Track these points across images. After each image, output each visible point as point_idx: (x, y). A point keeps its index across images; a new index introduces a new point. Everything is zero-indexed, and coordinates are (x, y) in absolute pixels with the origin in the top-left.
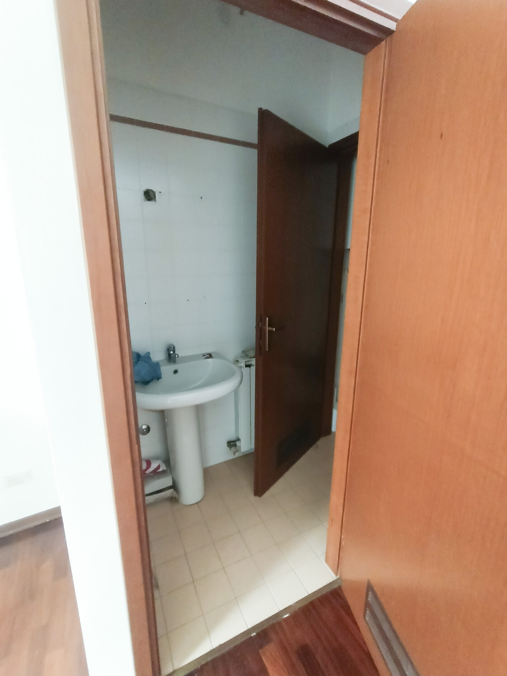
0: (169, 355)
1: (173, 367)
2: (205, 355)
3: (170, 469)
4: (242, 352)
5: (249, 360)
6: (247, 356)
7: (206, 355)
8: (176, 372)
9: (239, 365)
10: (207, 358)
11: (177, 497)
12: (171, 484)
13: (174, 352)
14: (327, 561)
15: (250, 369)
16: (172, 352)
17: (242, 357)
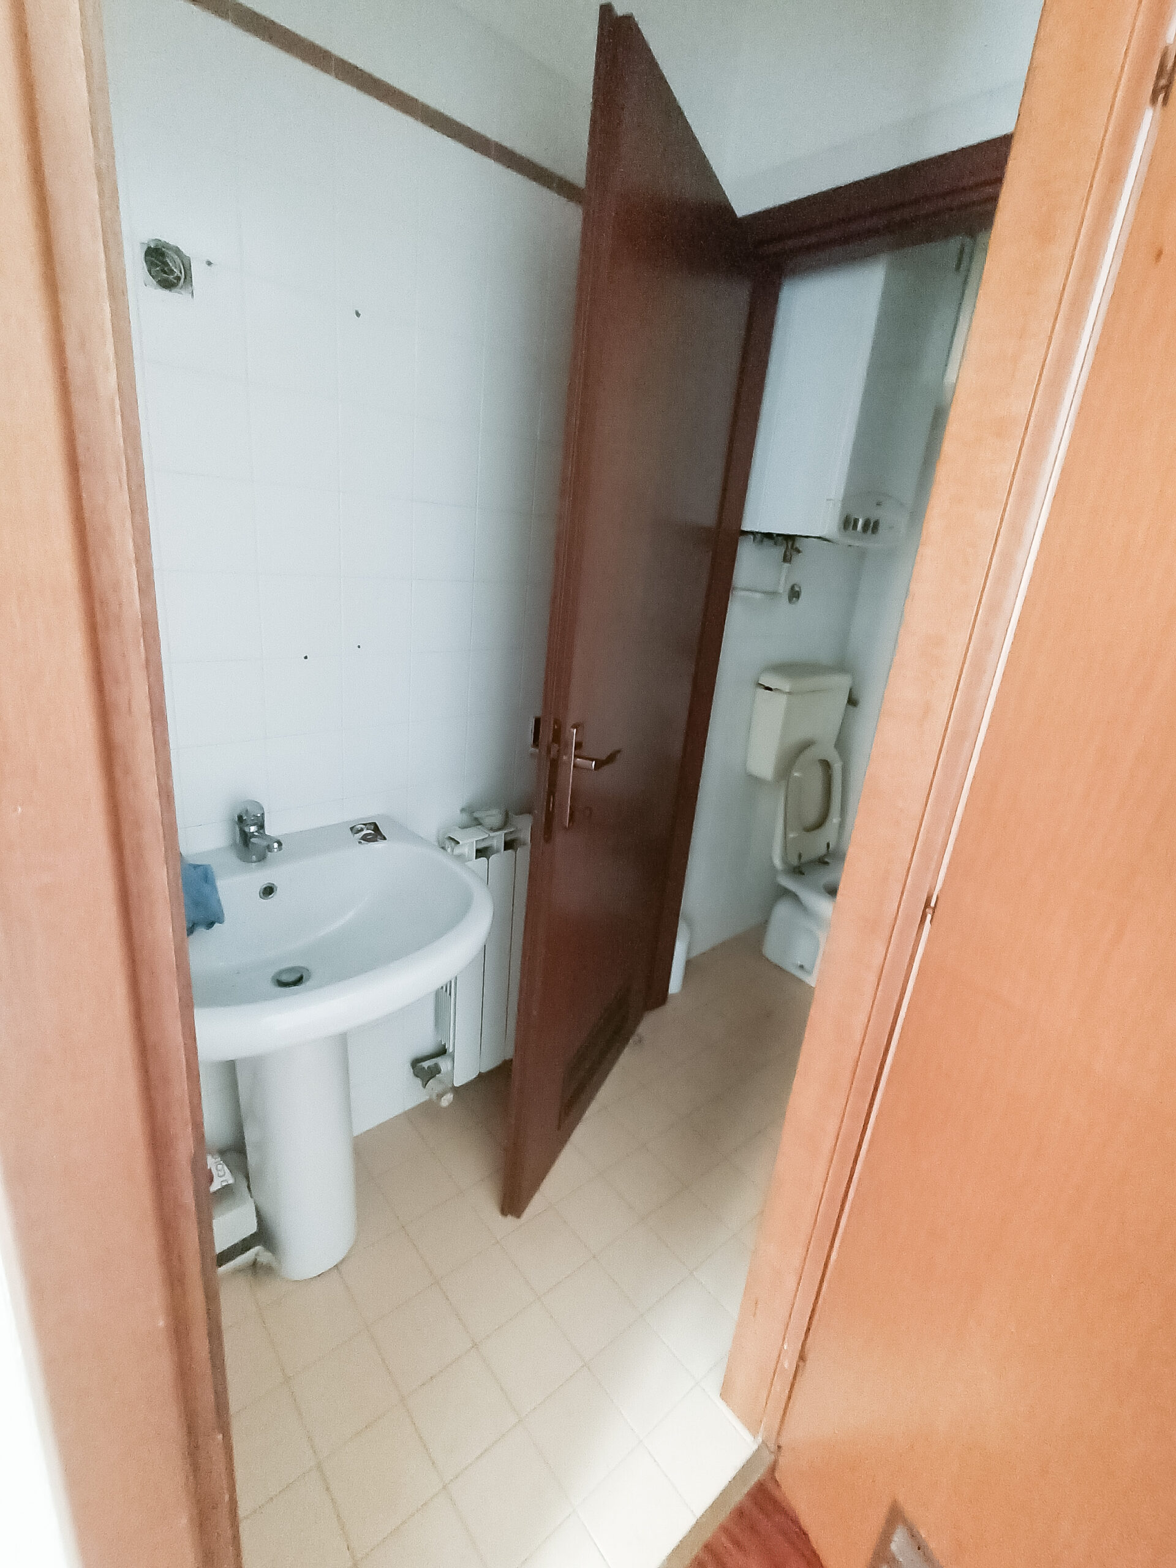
0: (246, 838)
1: (261, 876)
2: (359, 827)
3: (247, 1178)
4: (463, 810)
5: (487, 836)
6: (477, 822)
7: (362, 830)
8: (268, 891)
9: (458, 851)
10: (365, 838)
11: (274, 1264)
12: (252, 1228)
13: (261, 827)
14: (726, 1393)
15: (488, 860)
16: (253, 829)
17: (464, 827)
